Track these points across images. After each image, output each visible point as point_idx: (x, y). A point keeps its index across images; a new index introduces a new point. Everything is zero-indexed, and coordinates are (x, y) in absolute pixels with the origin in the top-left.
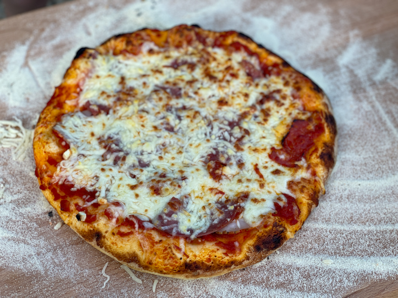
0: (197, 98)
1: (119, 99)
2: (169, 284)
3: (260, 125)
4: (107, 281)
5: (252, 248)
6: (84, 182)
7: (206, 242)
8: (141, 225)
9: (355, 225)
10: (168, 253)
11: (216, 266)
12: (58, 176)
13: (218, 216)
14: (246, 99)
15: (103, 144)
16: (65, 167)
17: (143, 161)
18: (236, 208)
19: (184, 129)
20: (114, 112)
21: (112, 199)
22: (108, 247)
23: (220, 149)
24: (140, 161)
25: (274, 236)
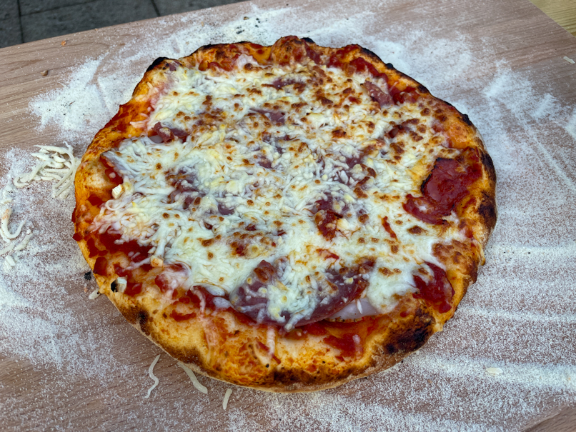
0: (305, 125)
1: (201, 123)
2: (249, 396)
3: (390, 164)
4: (154, 386)
5: (381, 348)
6: (136, 232)
7: (309, 336)
8: (210, 303)
9: (529, 313)
10: (247, 355)
11: (324, 378)
12: (99, 221)
13: (329, 293)
14: (371, 129)
15: (171, 180)
16: (112, 210)
17: (225, 206)
18: (356, 281)
19: (285, 165)
20: (193, 138)
21: (172, 260)
22: (156, 335)
23: (334, 194)
24: (220, 206)
25: (416, 330)
